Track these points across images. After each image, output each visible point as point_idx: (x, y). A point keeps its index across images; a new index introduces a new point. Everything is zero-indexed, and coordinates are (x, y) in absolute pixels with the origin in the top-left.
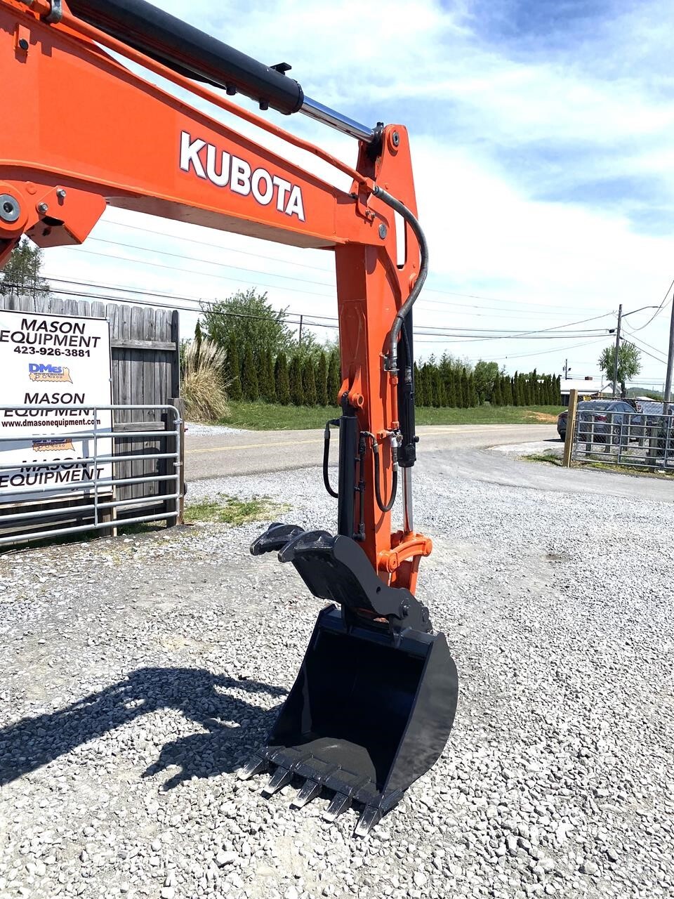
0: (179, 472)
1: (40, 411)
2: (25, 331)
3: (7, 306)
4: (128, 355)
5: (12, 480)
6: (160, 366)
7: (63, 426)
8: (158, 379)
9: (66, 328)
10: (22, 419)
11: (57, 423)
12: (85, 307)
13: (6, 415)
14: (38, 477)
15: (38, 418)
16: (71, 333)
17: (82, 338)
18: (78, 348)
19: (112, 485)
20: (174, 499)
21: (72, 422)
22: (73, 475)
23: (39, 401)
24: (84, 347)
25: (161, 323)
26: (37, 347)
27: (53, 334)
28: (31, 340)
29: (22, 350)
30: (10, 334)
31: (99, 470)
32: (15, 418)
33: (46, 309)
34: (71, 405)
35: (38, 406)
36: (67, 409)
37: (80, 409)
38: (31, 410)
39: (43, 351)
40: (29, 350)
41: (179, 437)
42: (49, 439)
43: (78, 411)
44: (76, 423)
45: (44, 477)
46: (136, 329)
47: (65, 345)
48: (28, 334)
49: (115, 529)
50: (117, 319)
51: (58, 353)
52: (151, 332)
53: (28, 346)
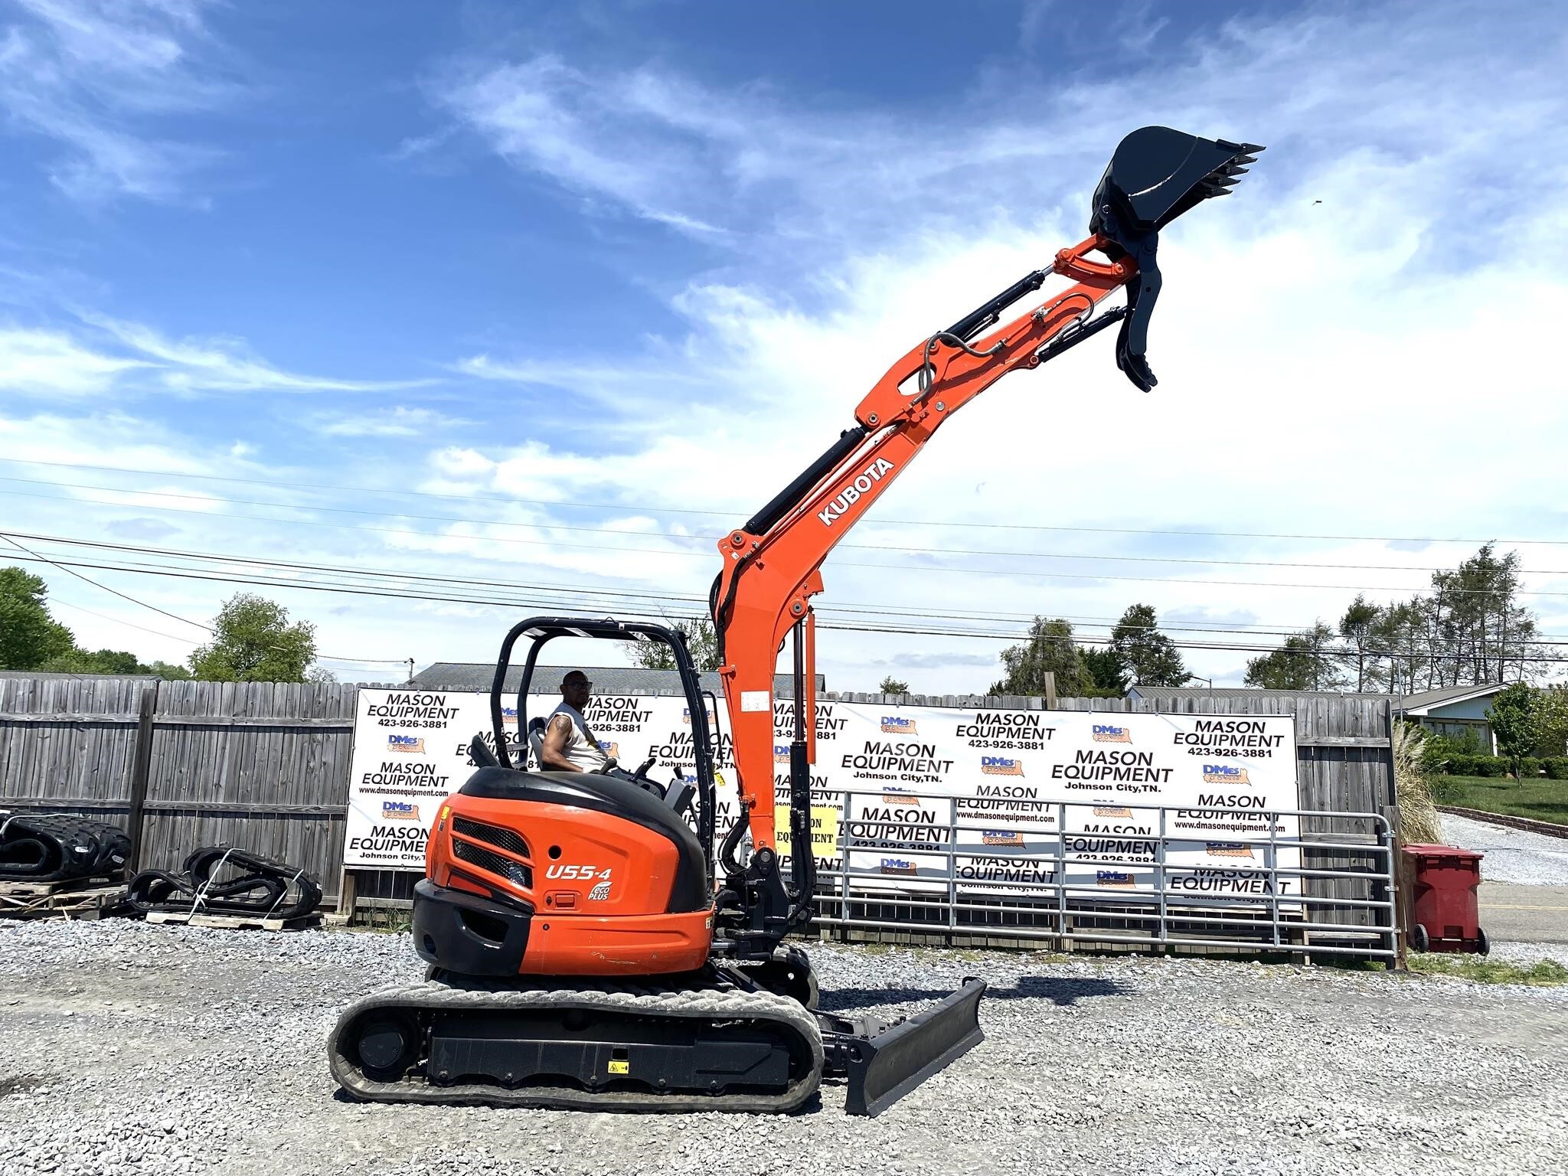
0: (1392, 897)
1: (1215, 814)
2: (1199, 733)
3: (1187, 709)
4: (1325, 754)
5: (1185, 883)
6: (1371, 769)
7: (1241, 831)
8: (1368, 783)
9: (1243, 728)
10: (1196, 821)
11: (1234, 828)
12: (1271, 704)
13: (1179, 816)
14: (1213, 884)
15: (1213, 821)
16: (1250, 733)
17: (1262, 737)
18: (1257, 748)
19: (1302, 903)
20: (1389, 934)
21: (1250, 827)
22: (1253, 886)
23: (1213, 803)
24: (1264, 747)
25: (1371, 716)
26: (1212, 748)
27: (1230, 735)
28: (1206, 741)
29: (1196, 752)
30: (1184, 737)
31: (1284, 884)
32: (1188, 820)
33: (1227, 709)
34: (1250, 809)
35: (1212, 808)
36: (1245, 813)
37: (1261, 813)
38: (1205, 811)
39: (1219, 752)
40: (1204, 752)
41: (1390, 854)
42: (1224, 843)
43: (1258, 815)
44: (1256, 828)
45: (1219, 883)
46: (1335, 724)
47: (1243, 745)
48: (1203, 736)
49: (1307, 958)
50: (1310, 714)
51: (1234, 753)
52: (1357, 727)
53: (1203, 747)
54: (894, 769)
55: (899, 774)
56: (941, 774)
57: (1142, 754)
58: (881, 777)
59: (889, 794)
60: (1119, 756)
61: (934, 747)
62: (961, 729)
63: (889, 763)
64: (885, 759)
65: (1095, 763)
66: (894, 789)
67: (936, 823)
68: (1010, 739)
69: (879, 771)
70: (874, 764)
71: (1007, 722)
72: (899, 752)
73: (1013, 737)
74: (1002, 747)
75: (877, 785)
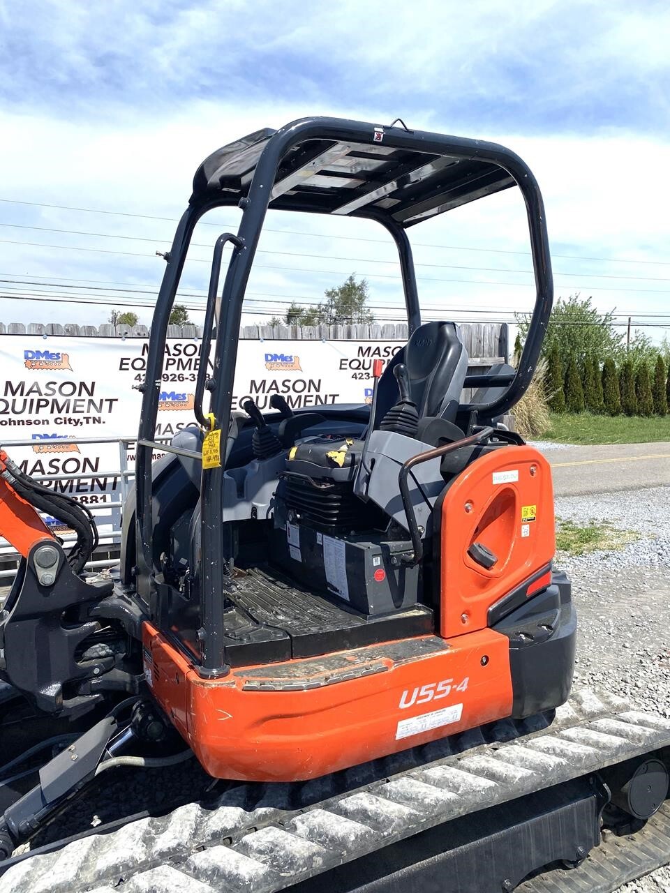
2: (361, 359)
3: (346, 336)
25: (490, 338)
28: (366, 366)
29: (358, 376)
30: (348, 362)
33: (379, 335)
40: (365, 376)
48: (364, 360)
52: (480, 348)
53: (364, 372)
54: (45, 413)
55: (51, 418)
56: (104, 415)
57: (311, 381)
58: (29, 423)
59: (40, 443)
60: (290, 384)
61: (93, 384)
62: (125, 361)
63: (39, 406)
64: (32, 401)
65: (268, 392)
66: (46, 436)
67: (101, 471)
68: (181, 371)
69: (25, 416)
70: (18, 407)
71: (177, 353)
72: (50, 392)
73: (184, 368)
74: (172, 380)
75: (25, 433)
